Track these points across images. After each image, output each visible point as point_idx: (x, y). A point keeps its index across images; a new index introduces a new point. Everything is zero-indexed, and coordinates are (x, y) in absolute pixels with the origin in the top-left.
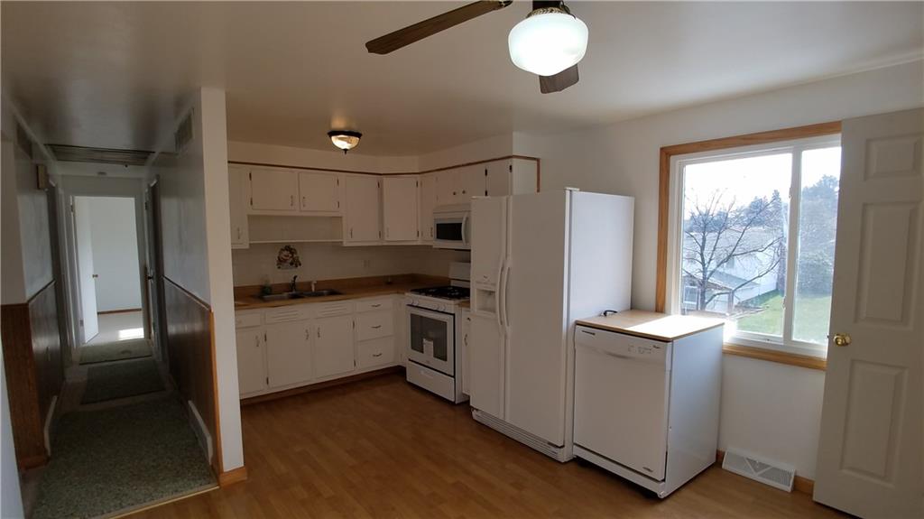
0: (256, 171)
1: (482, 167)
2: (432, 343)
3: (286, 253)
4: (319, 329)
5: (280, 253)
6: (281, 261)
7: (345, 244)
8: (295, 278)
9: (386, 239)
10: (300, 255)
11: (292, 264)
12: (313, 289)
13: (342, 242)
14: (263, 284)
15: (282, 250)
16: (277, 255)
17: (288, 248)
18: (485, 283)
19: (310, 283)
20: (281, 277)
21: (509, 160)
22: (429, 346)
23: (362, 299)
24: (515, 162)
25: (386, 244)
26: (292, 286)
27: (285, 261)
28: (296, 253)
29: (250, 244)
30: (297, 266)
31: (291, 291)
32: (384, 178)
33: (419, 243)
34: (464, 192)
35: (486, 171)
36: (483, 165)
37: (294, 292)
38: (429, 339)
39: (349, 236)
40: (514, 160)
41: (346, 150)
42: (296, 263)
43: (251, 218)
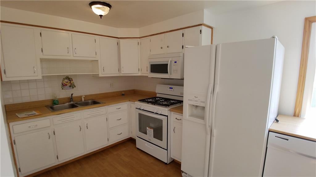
0: (45, 31)
1: (181, 32)
2: (153, 130)
3: (66, 80)
4: (87, 124)
5: (63, 81)
6: (64, 85)
7: (100, 75)
8: (72, 94)
9: (122, 72)
10: (75, 81)
11: (70, 86)
12: (83, 100)
13: (98, 74)
14: (54, 98)
15: (64, 79)
16: (61, 82)
17: (68, 78)
18: (196, 101)
19: (81, 97)
20: (64, 94)
21: (200, 27)
22: (150, 132)
23: (110, 106)
24: (204, 28)
25: (121, 75)
26: (71, 99)
27: (66, 85)
28: (72, 80)
29: (43, 77)
30: (73, 88)
31: (70, 102)
32: (121, 40)
33: (139, 75)
34: (168, 47)
35: (183, 34)
36: (181, 31)
37: (72, 103)
38: (151, 128)
39: (103, 71)
40: (203, 26)
41: (101, 16)
42: (72, 86)
43: (42, 60)
